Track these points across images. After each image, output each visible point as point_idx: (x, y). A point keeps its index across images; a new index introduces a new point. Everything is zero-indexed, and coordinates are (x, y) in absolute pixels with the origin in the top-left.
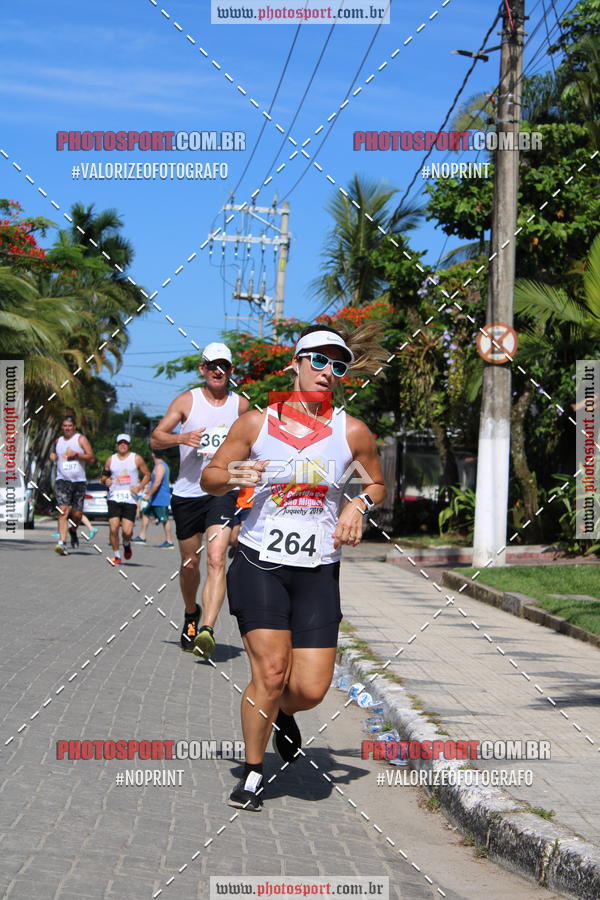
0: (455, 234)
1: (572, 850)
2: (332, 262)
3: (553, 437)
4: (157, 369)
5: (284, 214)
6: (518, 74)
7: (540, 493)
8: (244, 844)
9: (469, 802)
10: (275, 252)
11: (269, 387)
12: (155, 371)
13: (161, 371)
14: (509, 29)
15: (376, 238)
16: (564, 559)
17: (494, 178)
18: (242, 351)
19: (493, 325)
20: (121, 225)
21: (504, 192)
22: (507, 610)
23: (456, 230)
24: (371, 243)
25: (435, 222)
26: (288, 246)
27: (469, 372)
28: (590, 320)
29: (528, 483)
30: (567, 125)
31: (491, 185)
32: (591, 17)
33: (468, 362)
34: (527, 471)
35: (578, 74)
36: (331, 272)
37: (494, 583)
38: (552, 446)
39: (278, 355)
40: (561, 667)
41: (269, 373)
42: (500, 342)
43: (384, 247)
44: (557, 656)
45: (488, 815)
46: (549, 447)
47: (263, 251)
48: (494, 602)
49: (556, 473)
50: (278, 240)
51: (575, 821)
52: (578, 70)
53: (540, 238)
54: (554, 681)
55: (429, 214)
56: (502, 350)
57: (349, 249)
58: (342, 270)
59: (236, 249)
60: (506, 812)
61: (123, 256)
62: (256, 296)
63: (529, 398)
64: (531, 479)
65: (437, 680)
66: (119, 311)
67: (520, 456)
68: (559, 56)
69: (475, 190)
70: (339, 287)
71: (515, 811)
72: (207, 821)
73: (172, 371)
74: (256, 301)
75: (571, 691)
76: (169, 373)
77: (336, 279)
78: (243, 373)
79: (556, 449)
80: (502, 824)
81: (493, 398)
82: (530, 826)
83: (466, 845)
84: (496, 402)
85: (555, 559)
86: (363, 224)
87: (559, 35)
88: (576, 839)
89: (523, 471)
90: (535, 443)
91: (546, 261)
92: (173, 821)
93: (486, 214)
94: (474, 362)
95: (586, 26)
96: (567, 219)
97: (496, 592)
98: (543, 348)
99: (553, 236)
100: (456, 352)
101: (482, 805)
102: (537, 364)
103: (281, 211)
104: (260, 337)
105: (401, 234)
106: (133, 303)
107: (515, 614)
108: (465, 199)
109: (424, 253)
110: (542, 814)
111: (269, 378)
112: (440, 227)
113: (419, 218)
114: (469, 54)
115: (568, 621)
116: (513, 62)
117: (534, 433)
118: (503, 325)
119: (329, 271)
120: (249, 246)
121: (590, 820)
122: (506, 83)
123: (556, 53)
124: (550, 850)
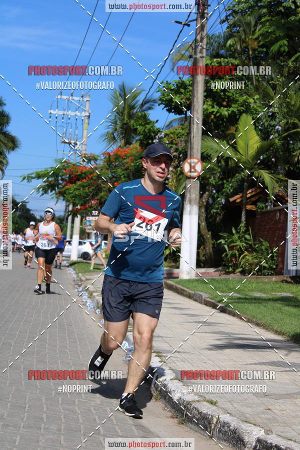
0: (173, 112)
1: (226, 420)
2: (111, 125)
3: (220, 214)
4: (22, 178)
5: (87, 101)
6: (205, 33)
7: (213, 242)
8: (62, 417)
9: (176, 397)
10: (83, 120)
11: (78, 188)
12: (21, 179)
13: (24, 178)
14: (200, 11)
15: (133, 114)
16: (225, 275)
17: (192, 85)
18: (65, 169)
19: (191, 158)
20: (5, 105)
21: (197, 92)
22: (196, 300)
23: (173, 110)
24: (130, 116)
25: (163, 106)
26: (89, 117)
27: (178, 181)
28: (239, 156)
29: (207, 237)
30: (229, 59)
31: (191, 88)
32: (241, 6)
33: (178, 176)
34: (207, 231)
35: (235, 34)
36: (111, 130)
37: (190, 287)
38: (219, 219)
39: (83, 172)
40: (222, 329)
41: (79, 181)
42: (194, 167)
43: (137, 118)
44: (220, 324)
45: (185, 403)
46: (218, 219)
47: (76, 119)
48: (190, 296)
49: (221, 232)
50: (84, 114)
51: (228, 406)
52: (235, 32)
53: (215, 115)
54: (218, 336)
55: (160, 102)
56: (195, 171)
57: (119, 119)
58: (116, 129)
59: (63, 118)
60: (194, 401)
61: (5, 121)
62: (73, 142)
63: (208, 195)
64: (208, 235)
65: (160, 335)
66: (3, 148)
67: (204, 224)
68: (226, 25)
69: (182, 90)
70: (114, 138)
71: (198, 401)
72: (44, 406)
73: (30, 178)
74: (73, 144)
75: (227, 341)
76: (28, 180)
77: (113, 134)
78: (65, 180)
79: (221, 220)
80: (191, 408)
81: (190, 195)
82: (206, 408)
83: (174, 418)
84: (192, 196)
85: (220, 275)
86: (126, 107)
87: (225, 14)
88: (228, 415)
89: (205, 231)
90: (211, 217)
91: (217, 127)
92: (27, 406)
93: (188, 103)
94: (181, 176)
95: (239, 10)
96: (228, 106)
97: (191, 292)
98: (216, 170)
99: (221, 114)
100: (172, 171)
101: (182, 398)
102: (212, 178)
103: (85, 99)
104: (74, 162)
105: (146, 112)
106: (10, 144)
107: (200, 303)
108: (178, 95)
109: (157, 121)
110: (212, 403)
111: (79, 183)
112: (165, 109)
113: (155, 104)
114: (180, 23)
115: (226, 306)
116: (202, 27)
117: (210, 212)
118: (196, 158)
119: (109, 130)
120: (69, 116)
121: (235, 405)
122: (199, 38)
123: (224, 23)
124: (215, 420)
